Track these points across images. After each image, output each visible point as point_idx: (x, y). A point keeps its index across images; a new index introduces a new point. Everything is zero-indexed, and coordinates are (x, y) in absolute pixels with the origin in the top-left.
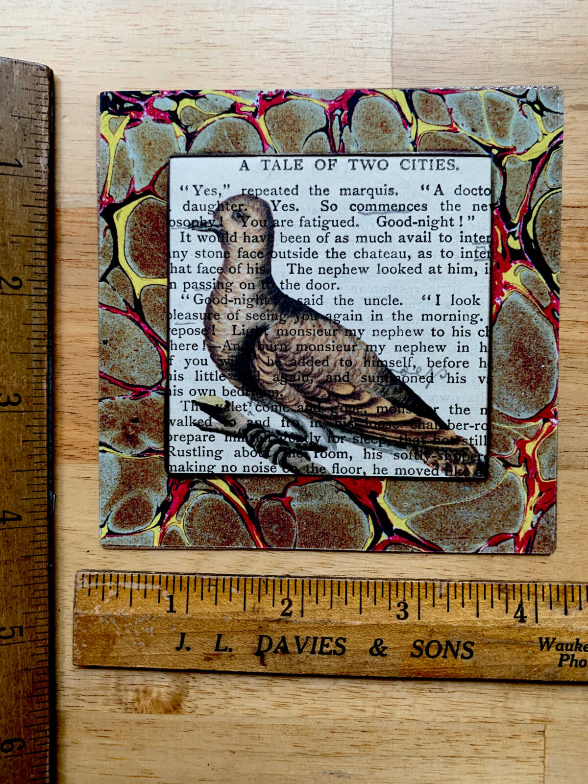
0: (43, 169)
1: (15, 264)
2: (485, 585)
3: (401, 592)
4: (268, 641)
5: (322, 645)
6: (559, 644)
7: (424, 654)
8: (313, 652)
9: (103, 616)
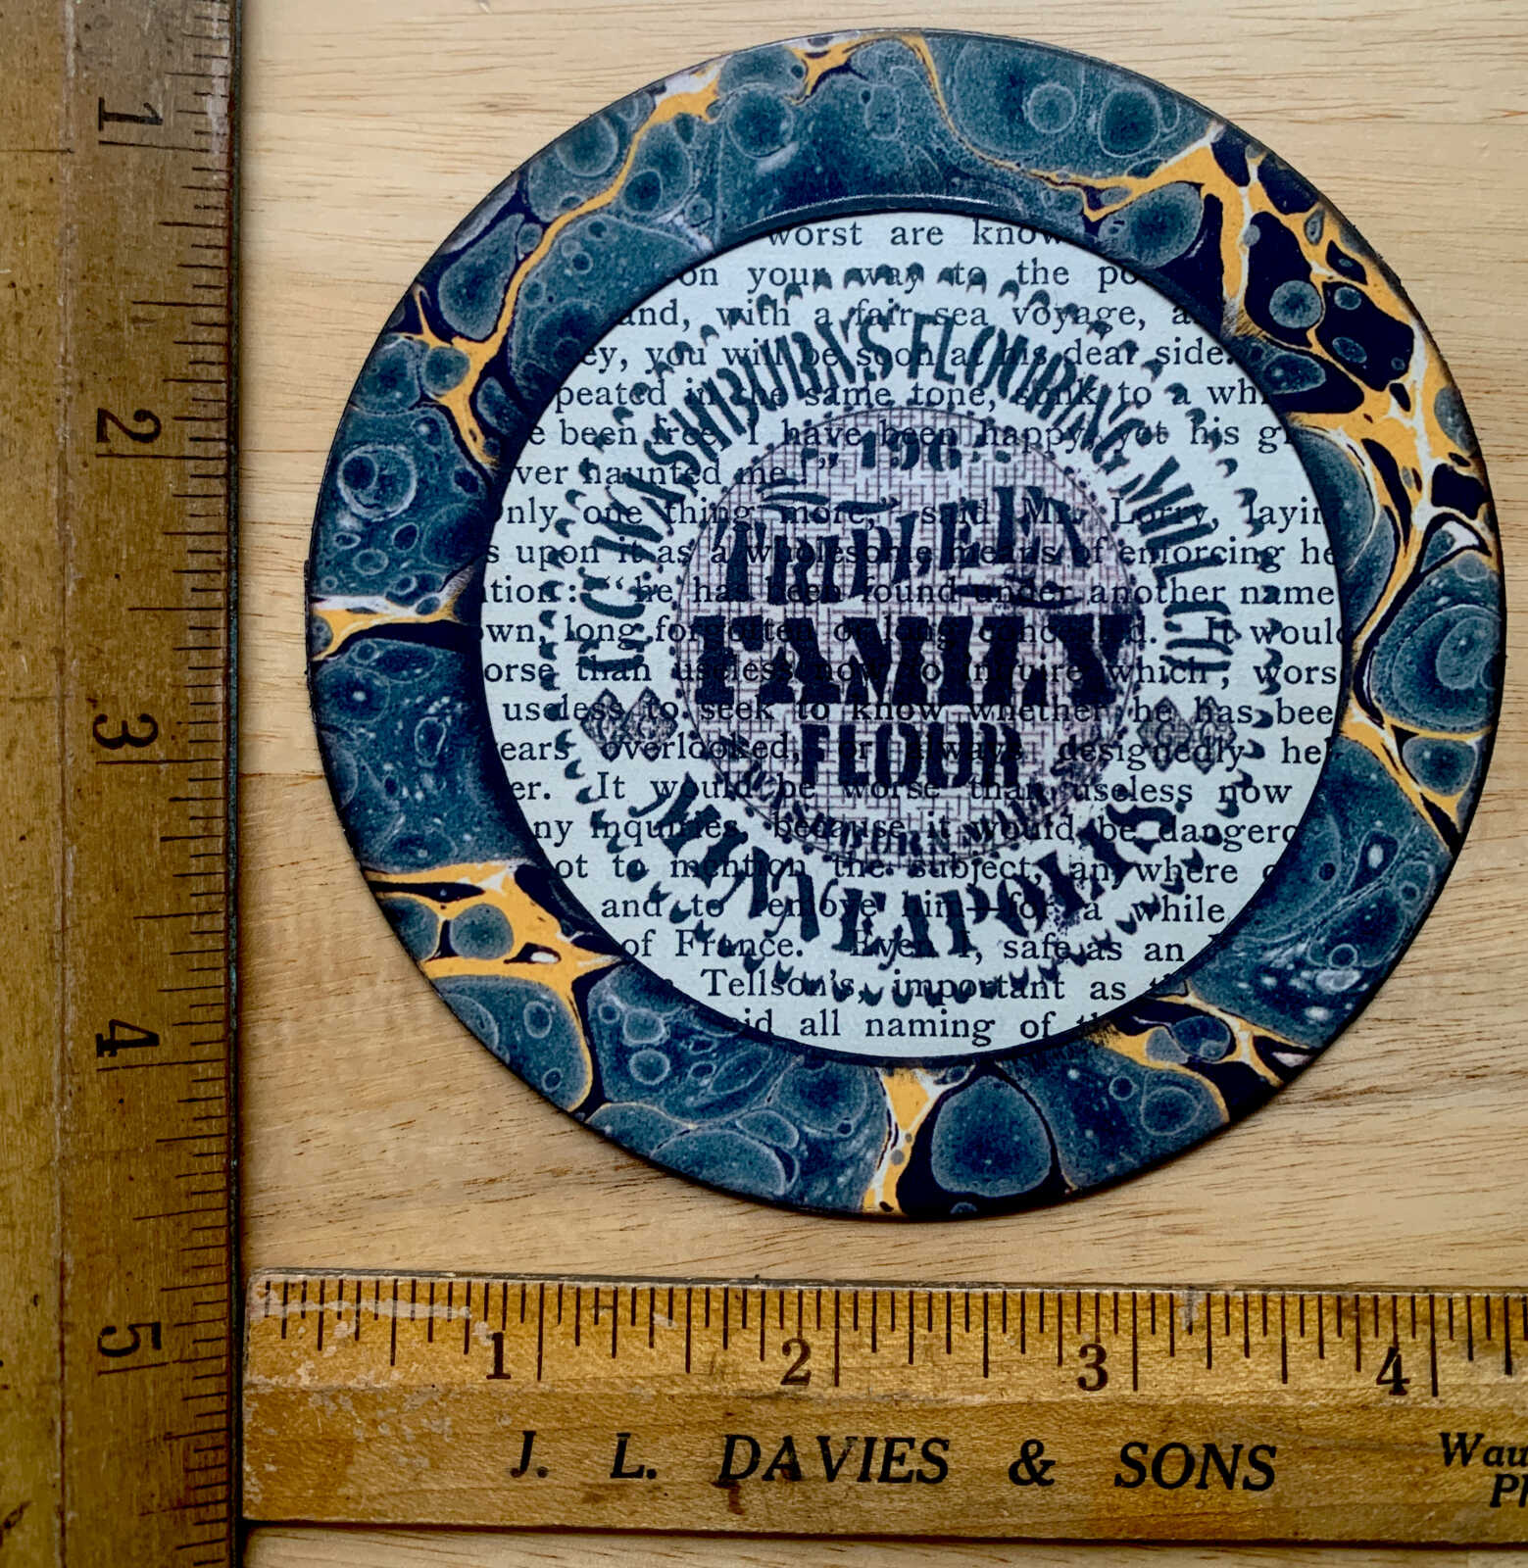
2: (1302, 1298)
3: (1088, 1319)
4: (749, 1448)
5: (889, 1458)
6: (1492, 1449)
7: (1149, 1478)
9: (321, 1392)
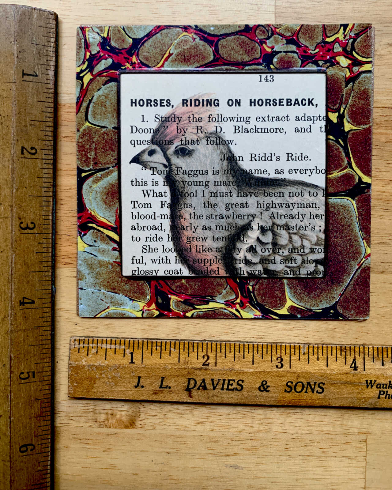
0: (51, 78)
1: (33, 139)
2: (332, 347)
3: (279, 351)
4: (194, 381)
5: (229, 384)
6: (378, 384)
7: (293, 390)
8: (222, 389)
9: (88, 366)
